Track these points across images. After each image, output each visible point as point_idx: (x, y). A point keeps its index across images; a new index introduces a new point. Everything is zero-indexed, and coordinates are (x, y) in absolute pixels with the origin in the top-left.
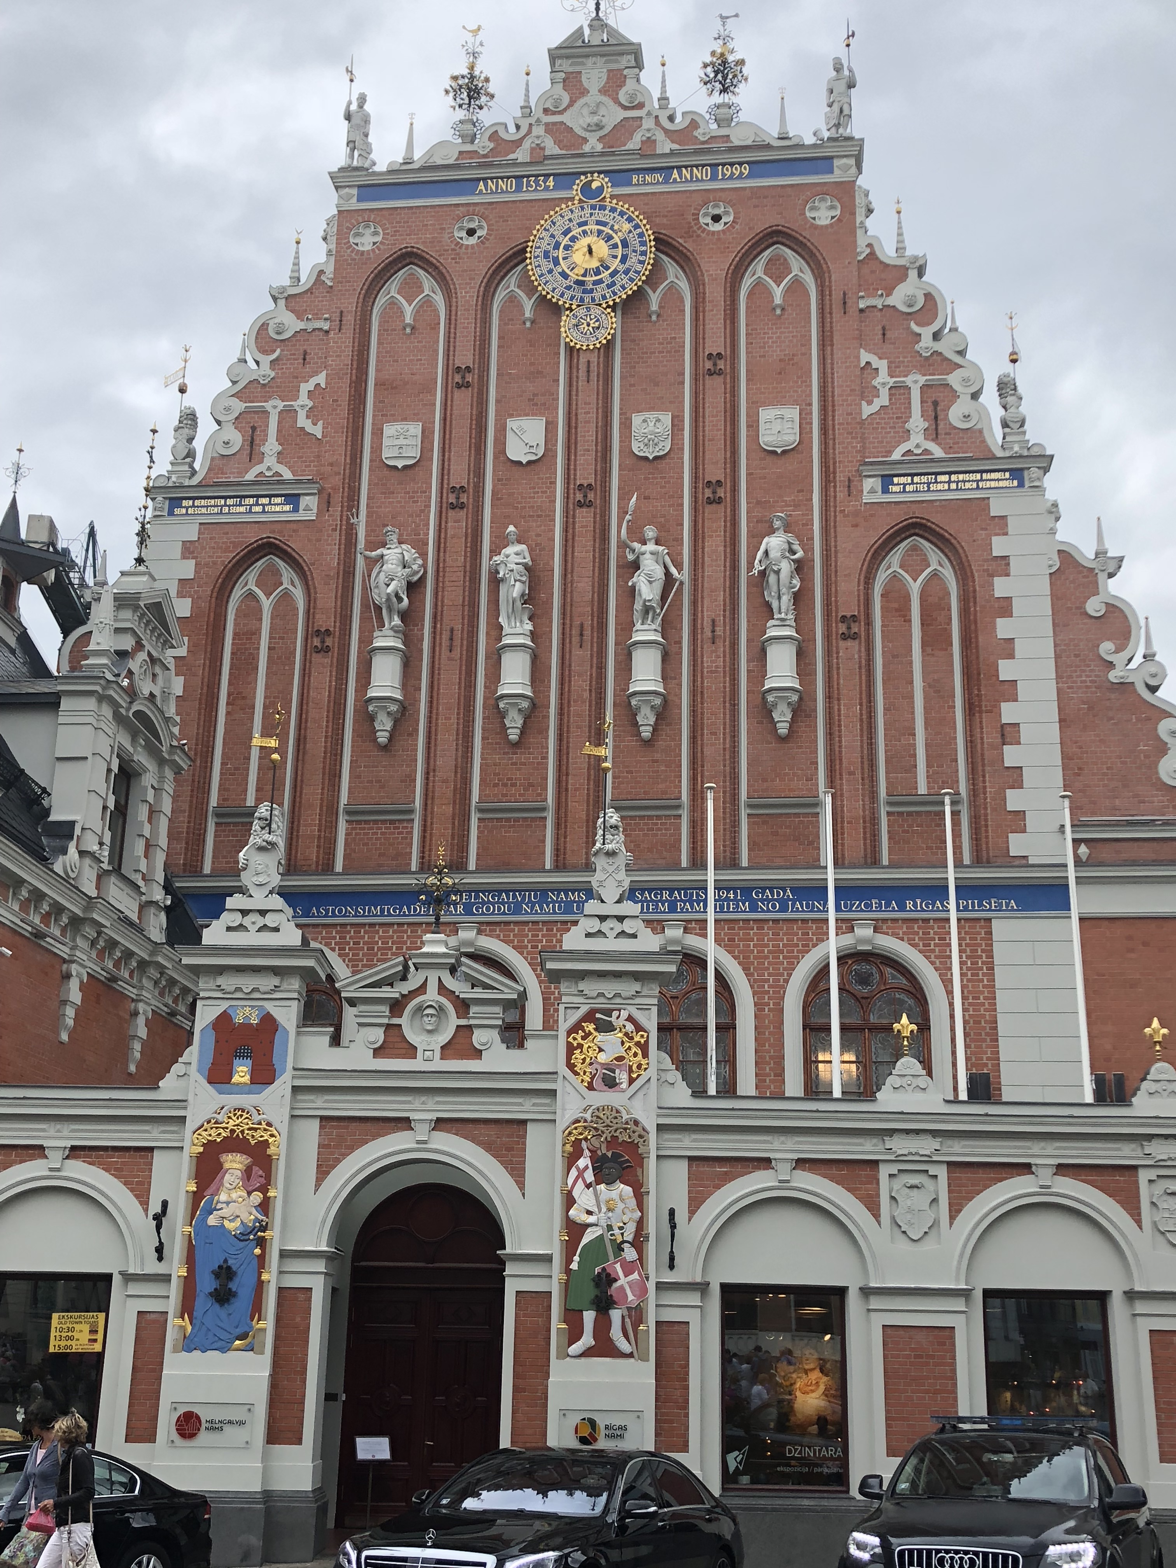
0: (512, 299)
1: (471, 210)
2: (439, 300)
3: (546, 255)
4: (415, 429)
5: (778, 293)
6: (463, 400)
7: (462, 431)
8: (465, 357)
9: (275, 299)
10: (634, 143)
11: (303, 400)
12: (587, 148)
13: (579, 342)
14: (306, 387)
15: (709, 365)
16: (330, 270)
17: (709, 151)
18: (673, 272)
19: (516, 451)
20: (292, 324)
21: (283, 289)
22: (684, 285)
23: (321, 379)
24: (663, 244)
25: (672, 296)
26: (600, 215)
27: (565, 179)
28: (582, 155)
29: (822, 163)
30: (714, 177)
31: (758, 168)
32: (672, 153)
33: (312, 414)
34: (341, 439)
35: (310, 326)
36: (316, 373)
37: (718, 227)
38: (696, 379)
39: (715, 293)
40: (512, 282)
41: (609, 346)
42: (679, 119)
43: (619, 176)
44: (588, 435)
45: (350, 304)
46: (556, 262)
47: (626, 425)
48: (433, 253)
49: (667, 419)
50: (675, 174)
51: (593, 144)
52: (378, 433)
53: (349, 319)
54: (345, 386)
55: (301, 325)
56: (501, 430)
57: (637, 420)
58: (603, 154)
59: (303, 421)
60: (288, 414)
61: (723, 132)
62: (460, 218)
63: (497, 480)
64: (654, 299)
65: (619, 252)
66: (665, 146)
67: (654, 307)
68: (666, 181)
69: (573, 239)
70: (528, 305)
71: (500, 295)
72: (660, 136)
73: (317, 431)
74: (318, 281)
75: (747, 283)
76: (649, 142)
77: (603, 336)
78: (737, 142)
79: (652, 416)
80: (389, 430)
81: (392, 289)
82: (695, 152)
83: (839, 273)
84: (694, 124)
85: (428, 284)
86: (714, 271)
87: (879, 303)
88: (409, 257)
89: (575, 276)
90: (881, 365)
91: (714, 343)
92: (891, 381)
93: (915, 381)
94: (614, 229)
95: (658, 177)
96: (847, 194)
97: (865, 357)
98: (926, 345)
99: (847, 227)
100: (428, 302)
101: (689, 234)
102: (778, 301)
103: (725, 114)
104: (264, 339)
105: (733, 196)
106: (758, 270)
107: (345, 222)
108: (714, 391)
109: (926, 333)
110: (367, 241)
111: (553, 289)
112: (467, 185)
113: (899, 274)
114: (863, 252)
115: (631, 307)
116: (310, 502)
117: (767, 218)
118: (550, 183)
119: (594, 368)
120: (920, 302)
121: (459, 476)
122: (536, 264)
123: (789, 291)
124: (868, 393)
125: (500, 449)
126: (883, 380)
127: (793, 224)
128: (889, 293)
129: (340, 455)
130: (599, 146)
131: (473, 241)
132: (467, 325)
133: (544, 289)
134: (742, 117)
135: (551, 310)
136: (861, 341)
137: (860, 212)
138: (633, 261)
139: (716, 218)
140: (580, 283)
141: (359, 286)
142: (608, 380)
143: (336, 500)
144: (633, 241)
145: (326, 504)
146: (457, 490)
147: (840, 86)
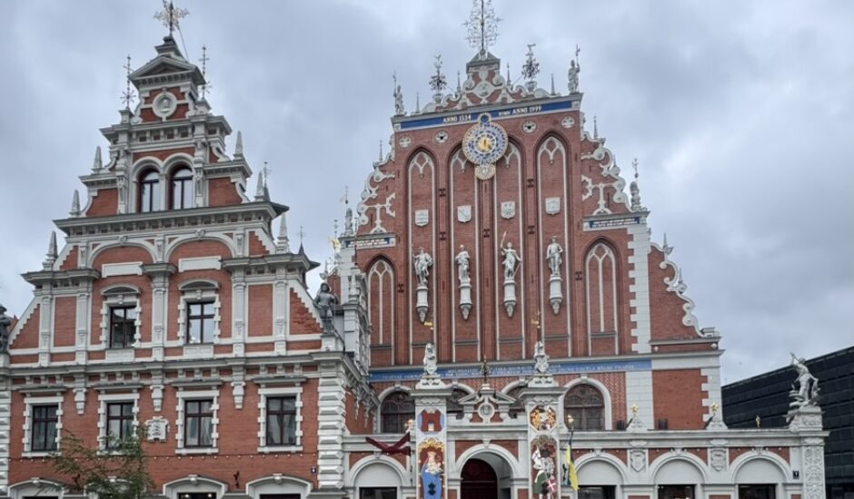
0: (457, 162)
1: (442, 129)
2: (431, 164)
3: (469, 145)
4: (426, 212)
5: (551, 155)
6: (442, 201)
7: (443, 212)
8: (442, 185)
9: (375, 167)
10: (499, 100)
11: (388, 204)
12: (482, 102)
13: (482, 177)
14: (388, 199)
15: (528, 184)
16: (393, 156)
17: (526, 101)
18: (515, 151)
19: (462, 218)
20: (382, 176)
21: (378, 163)
22: (518, 154)
23: (393, 196)
24: (511, 139)
25: (514, 158)
26: (488, 129)
27: (475, 116)
28: (480, 106)
29: (568, 104)
30: (528, 111)
31: (545, 107)
32: (513, 103)
33: (391, 209)
34: (402, 217)
35: (388, 177)
36: (391, 193)
37: (530, 131)
38: (523, 189)
39: (529, 156)
40: (456, 157)
41: (492, 179)
42: (514, 89)
43: (494, 113)
44: (486, 211)
45: (401, 168)
46: (473, 147)
47: (499, 207)
48: (429, 147)
49: (513, 204)
50: (514, 111)
51: (484, 101)
52: (413, 214)
53: (401, 173)
54: (401, 198)
55: (385, 176)
56: (456, 211)
57: (503, 205)
58: (488, 105)
59: (388, 211)
60: (383, 209)
61: (531, 93)
62: (437, 133)
63: (455, 229)
64: (508, 159)
65: (495, 142)
66: (510, 100)
67: (507, 163)
68: (511, 114)
69: (479, 138)
70: (463, 164)
71: (453, 161)
72: (508, 96)
73: (393, 214)
74: (390, 160)
75: (540, 152)
76: (504, 99)
77: (490, 176)
78: (536, 97)
79: (508, 203)
80: (418, 213)
81: (415, 161)
82: (522, 102)
83: (574, 146)
84: (521, 91)
85: (427, 159)
86: (529, 148)
87: (588, 157)
88: (420, 149)
89: (480, 152)
90: (589, 180)
91: (530, 175)
92: (593, 187)
93: (601, 186)
94: (494, 134)
95: (508, 113)
96: (576, 115)
97: (584, 178)
98: (605, 173)
99: (577, 128)
100: (427, 165)
101: (520, 134)
102: (551, 158)
103: (531, 86)
104: (372, 182)
105: (535, 119)
106: (544, 147)
107: (398, 136)
108: (530, 192)
109: (605, 167)
110: (405, 143)
111: (472, 157)
112: (440, 120)
113: (596, 146)
114: (583, 138)
115: (500, 163)
116: (393, 240)
117: (548, 127)
118: (470, 117)
119: (488, 187)
120: (603, 156)
121: (443, 228)
122: (466, 149)
123: (555, 154)
124: (584, 191)
125: (456, 218)
126: (590, 186)
127: (557, 128)
128: (592, 153)
129: (402, 223)
130: (486, 102)
131: (442, 141)
132: (442, 173)
133: (469, 158)
134: (538, 87)
135: (471, 165)
136: (582, 172)
137: (581, 122)
138: (500, 145)
139: (529, 128)
140: (482, 155)
141: (404, 161)
142: (492, 190)
143: (402, 239)
144: (500, 138)
145: (398, 240)
146: (443, 233)
147: (574, 72)
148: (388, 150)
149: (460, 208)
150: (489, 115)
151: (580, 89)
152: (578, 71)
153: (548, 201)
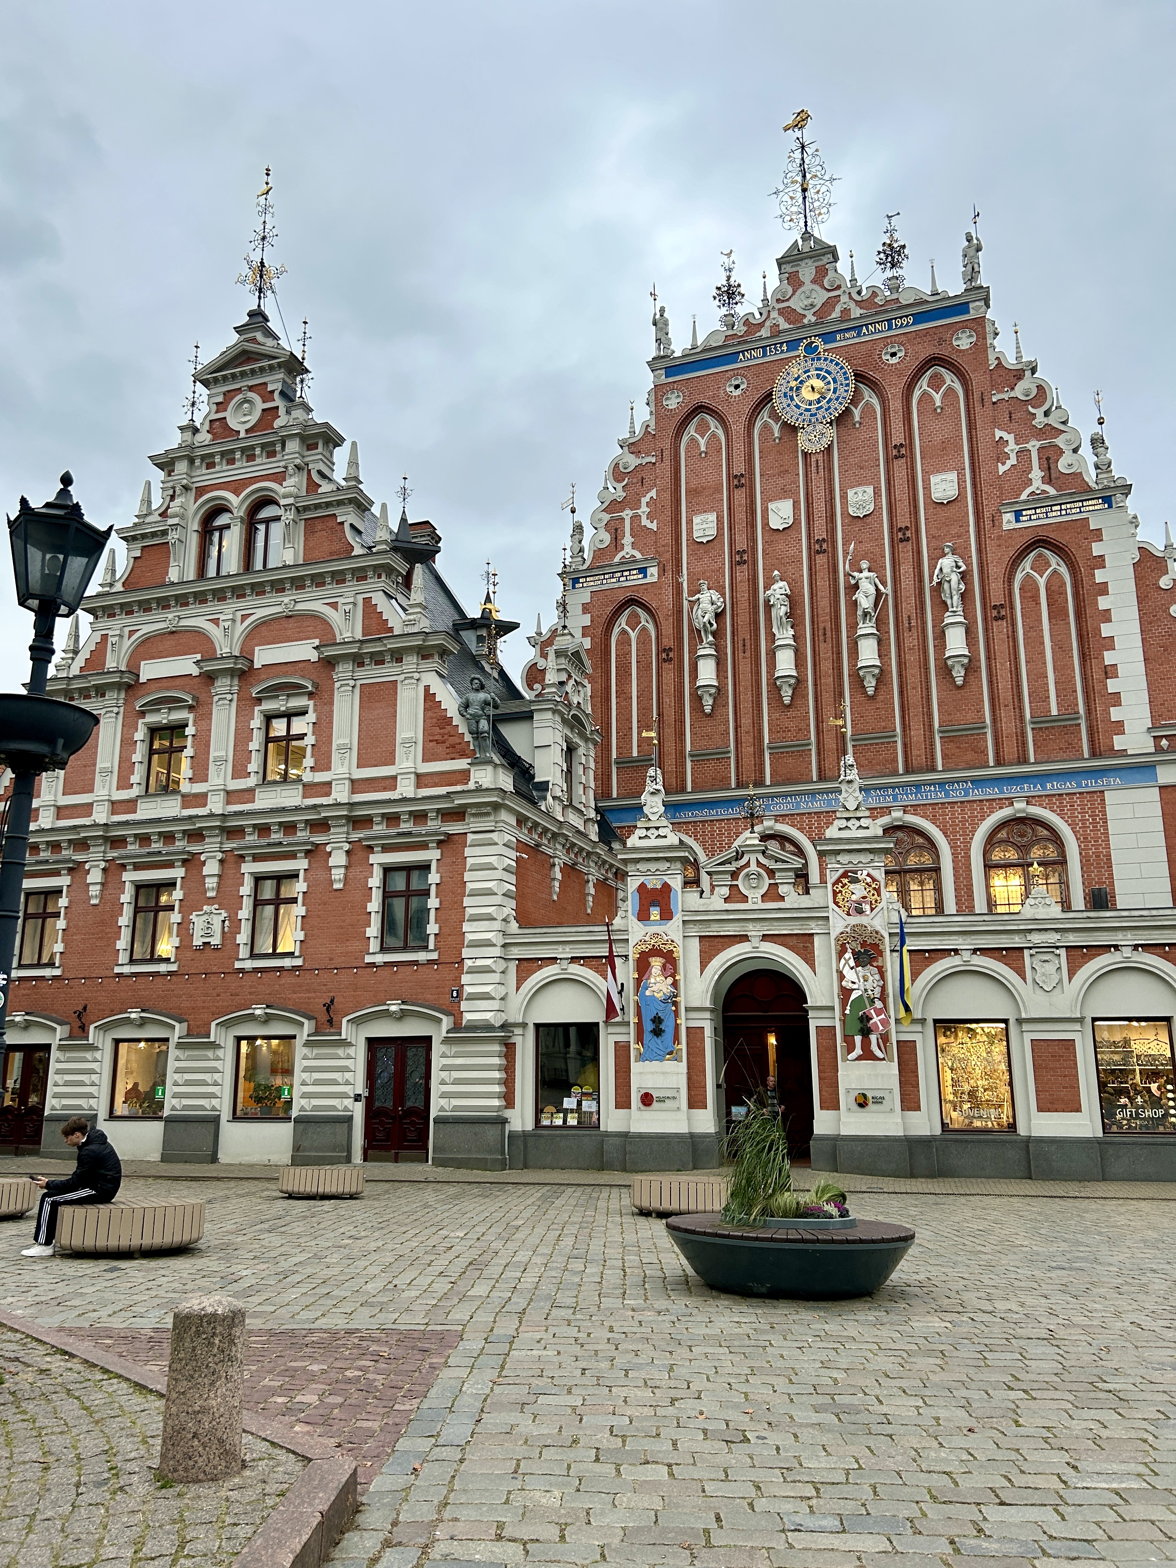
0: (766, 426)
1: (736, 373)
2: (720, 433)
3: (785, 395)
4: (712, 517)
5: (938, 398)
6: (740, 496)
7: (741, 516)
8: (739, 468)
9: (622, 447)
10: (836, 314)
11: (644, 509)
12: (806, 321)
13: (811, 448)
14: (645, 500)
15: (895, 452)
16: (653, 425)
17: (886, 311)
18: (869, 396)
19: (775, 523)
20: (633, 461)
21: (625, 440)
22: (875, 401)
23: (653, 493)
24: (859, 377)
25: (868, 410)
26: (817, 364)
27: (793, 345)
28: (804, 327)
29: (961, 307)
30: (890, 328)
31: (919, 318)
32: (862, 317)
33: (650, 517)
34: (668, 530)
35: (644, 462)
36: (650, 490)
37: (894, 360)
38: (887, 462)
39: (896, 404)
40: (765, 415)
41: (829, 448)
42: (864, 292)
43: (828, 337)
44: (820, 507)
45: (667, 444)
46: (792, 399)
47: (844, 497)
48: (714, 404)
49: (870, 490)
50: (864, 330)
51: (810, 318)
52: (690, 522)
53: (666, 453)
54: (667, 495)
55: (639, 461)
56: (765, 511)
57: (850, 493)
58: (816, 324)
59: (645, 522)
60: (636, 518)
61: (895, 296)
62: (729, 379)
63: (765, 542)
64: (857, 413)
65: (832, 386)
66: (856, 312)
67: (857, 419)
68: (859, 335)
69: (802, 382)
70: (776, 429)
71: (758, 424)
72: (852, 305)
73: (654, 526)
74: (647, 432)
75: (917, 394)
76: (846, 311)
77: (825, 442)
78: (904, 303)
79: (860, 489)
80: (696, 520)
81: (691, 430)
82: (876, 313)
83: (977, 379)
84: (874, 294)
85: (713, 424)
86: (894, 392)
87: (1005, 396)
88: (700, 409)
89: (804, 406)
90: (1010, 438)
91: (898, 438)
92: (1017, 448)
93: (1034, 445)
94: (827, 372)
95: (853, 333)
96: (979, 325)
97: (998, 434)
98: (1040, 420)
99: (981, 348)
100: (714, 435)
101: (876, 369)
102: (938, 403)
103: (894, 284)
104: (617, 473)
105: (903, 338)
106: (924, 384)
107: (659, 392)
108: (900, 468)
109: (1039, 412)
110: (673, 402)
111: (791, 416)
112: (733, 357)
113: (1019, 375)
114: (993, 363)
115: (842, 419)
116: (653, 571)
117: (926, 351)
118: (785, 348)
119: (821, 463)
120: (1034, 392)
121: (741, 543)
122: (779, 402)
123: (945, 395)
124: (1002, 457)
125: (766, 524)
126: (1012, 447)
127: (944, 351)
128: (1013, 389)
129: (668, 539)
130: (813, 319)
131: (738, 392)
132: (739, 447)
133: (786, 417)
134: (907, 284)
135: (791, 430)
136: (995, 423)
137: (989, 337)
138: (841, 391)
139: (893, 355)
140: (807, 410)
141: (671, 432)
142: (830, 470)
143: (669, 567)
144: (840, 378)
145: (662, 571)
146: (741, 553)
147: (972, 252)
148: (643, 415)
149: (771, 506)
150: (818, 342)
151: (983, 280)
152: (979, 249)
153: (934, 479)
